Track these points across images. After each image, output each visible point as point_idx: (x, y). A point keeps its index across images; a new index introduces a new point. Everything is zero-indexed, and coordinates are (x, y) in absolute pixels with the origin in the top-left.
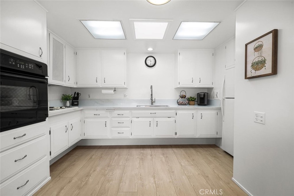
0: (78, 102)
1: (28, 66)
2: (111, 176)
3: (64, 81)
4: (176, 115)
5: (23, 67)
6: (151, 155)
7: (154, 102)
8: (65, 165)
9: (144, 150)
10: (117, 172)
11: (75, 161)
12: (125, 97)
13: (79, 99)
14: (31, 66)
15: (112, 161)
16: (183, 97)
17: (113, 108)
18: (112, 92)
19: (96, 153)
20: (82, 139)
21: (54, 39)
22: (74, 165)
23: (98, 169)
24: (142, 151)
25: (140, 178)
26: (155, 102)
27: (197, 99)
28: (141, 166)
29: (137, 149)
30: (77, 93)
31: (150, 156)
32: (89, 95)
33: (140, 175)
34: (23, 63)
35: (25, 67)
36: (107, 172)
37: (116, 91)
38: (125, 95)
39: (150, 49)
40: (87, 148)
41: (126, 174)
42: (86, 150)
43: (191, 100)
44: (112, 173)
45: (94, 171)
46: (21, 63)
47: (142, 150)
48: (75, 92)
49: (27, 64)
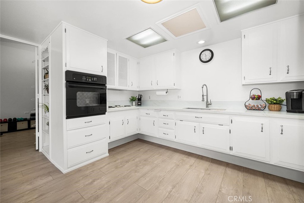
0: (141, 102)
1: (94, 79)
2: (141, 168)
3: (128, 86)
4: (232, 122)
5: (90, 80)
6: (191, 166)
7: (209, 104)
8: (122, 149)
9: (188, 158)
10: (147, 168)
11: (128, 149)
12: (178, 98)
13: (142, 100)
14: (95, 79)
15: (151, 157)
16: (255, 98)
17: (160, 108)
18: (164, 93)
19: (145, 147)
20: (138, 133)
21: (119, 56)
22: (126, 151)
23: (137, 160)
24: (185, 159)
25: (161, 181)
26: (211, 104)
27: (285, 101)
28: (170, 172)
29: (181, 155)
30: (140, 95)
31: (189, 166)
32: (150, 97)
33: (163, 179)
34: (90, 78)
35: (91, 80)
36: (140, 164)
37: (168, 92)
38: (178, 96)
39: (202, 42)
40: (143, 142)
41: (152, 172)
42: (141, 143)
43: (272, 102)
44: (143, 167)
45: (134, 160)
46: (89, 78)
47: (186, 157)
48: (139, 95)
49: (93, 78)
